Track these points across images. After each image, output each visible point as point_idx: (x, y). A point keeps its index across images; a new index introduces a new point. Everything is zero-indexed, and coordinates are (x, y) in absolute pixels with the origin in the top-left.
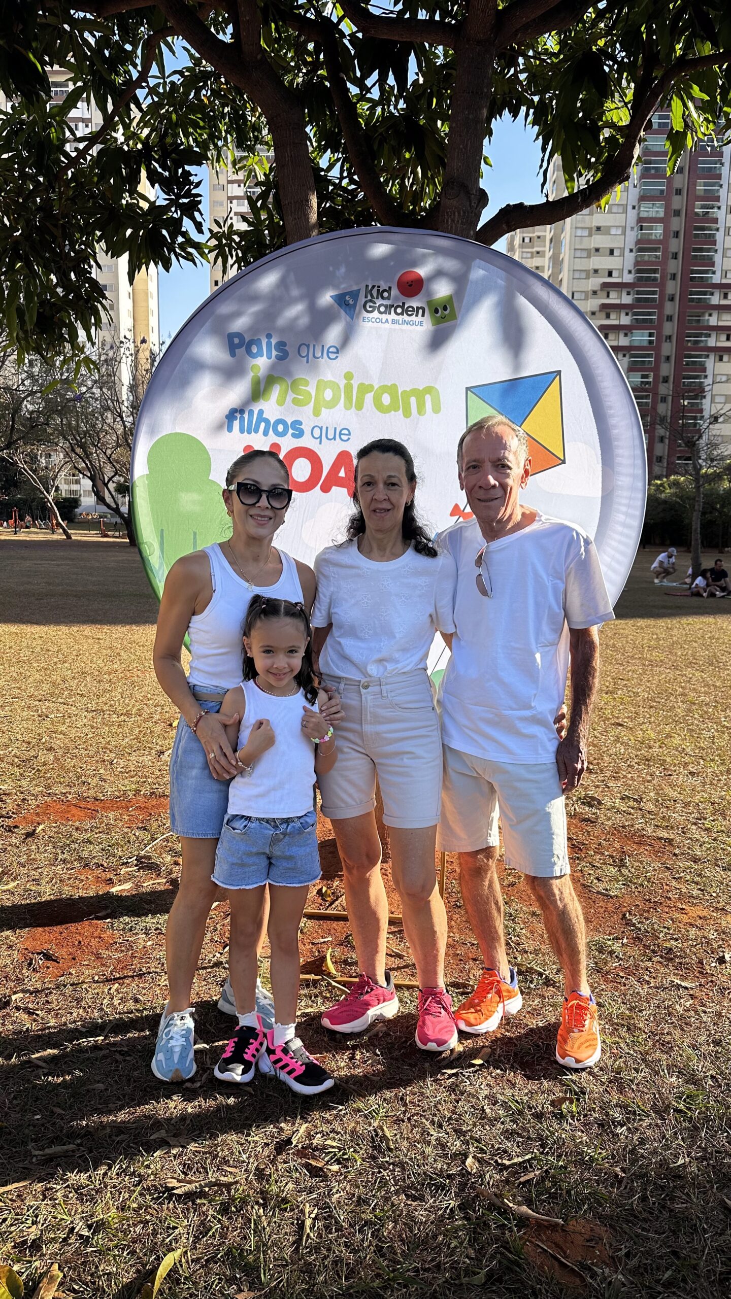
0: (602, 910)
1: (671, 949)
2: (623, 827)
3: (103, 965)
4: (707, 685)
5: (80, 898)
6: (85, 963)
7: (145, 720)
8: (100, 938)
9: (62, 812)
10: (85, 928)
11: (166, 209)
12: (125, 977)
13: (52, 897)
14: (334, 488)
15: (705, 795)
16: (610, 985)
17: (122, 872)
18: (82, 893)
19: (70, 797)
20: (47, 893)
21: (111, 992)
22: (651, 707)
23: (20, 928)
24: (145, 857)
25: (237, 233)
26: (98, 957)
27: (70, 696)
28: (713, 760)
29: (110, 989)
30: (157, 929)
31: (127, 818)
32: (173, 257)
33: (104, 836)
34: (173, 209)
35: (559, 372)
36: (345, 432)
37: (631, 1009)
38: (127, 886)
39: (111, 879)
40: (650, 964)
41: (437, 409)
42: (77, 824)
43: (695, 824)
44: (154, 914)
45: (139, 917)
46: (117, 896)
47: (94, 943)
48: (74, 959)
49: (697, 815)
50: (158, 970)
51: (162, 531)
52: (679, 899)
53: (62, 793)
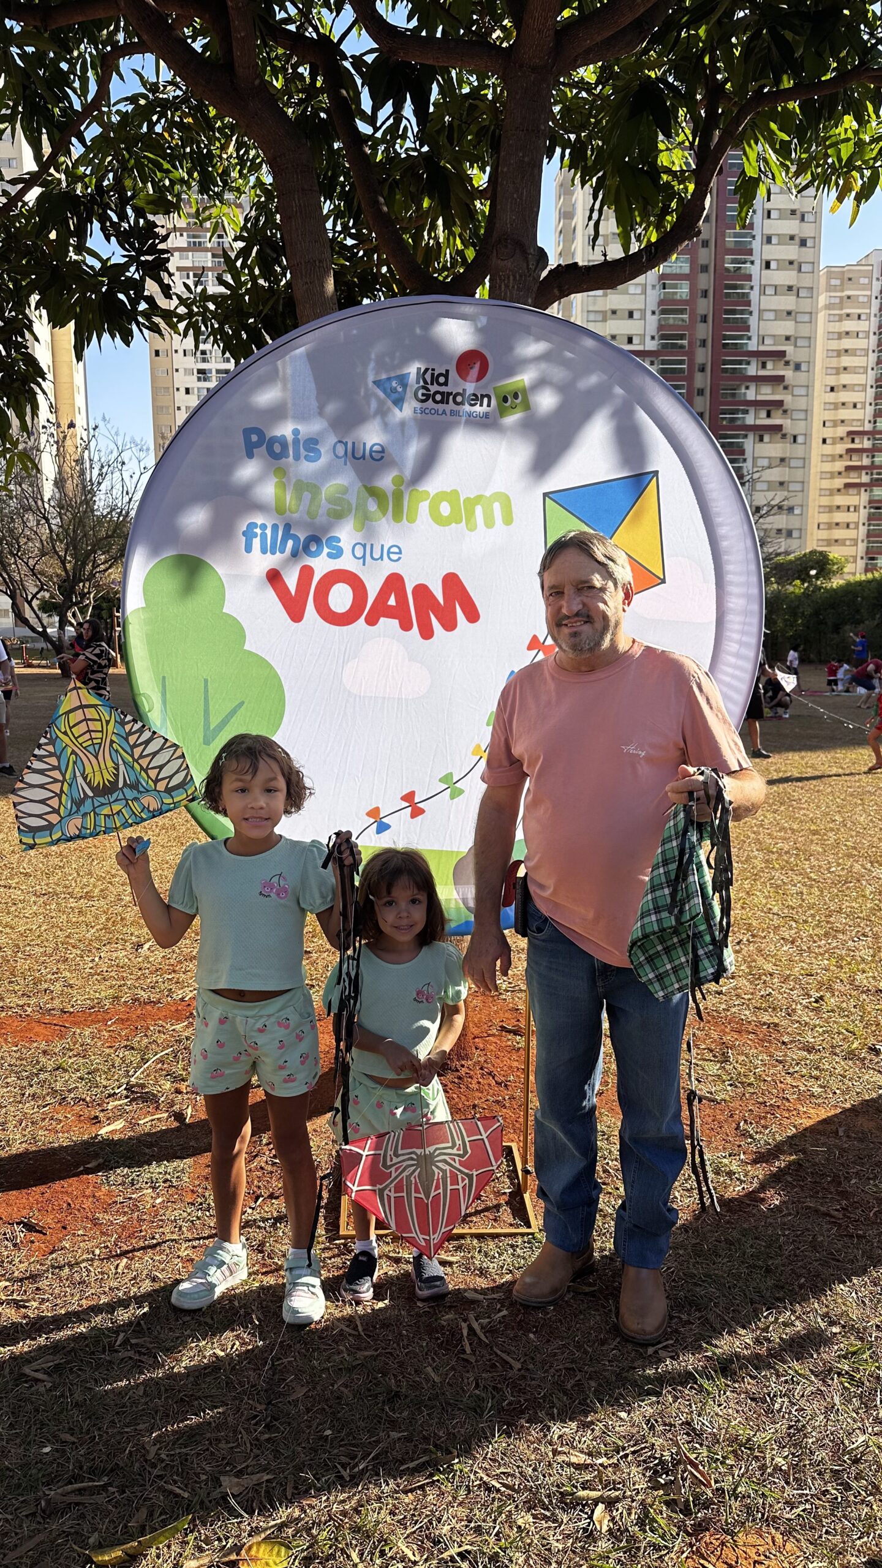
0: (709, 1120)
2: (718, 1012)
3: (102, 1233)
5: (61, 1146)
6: (80, 1232)
7: (112, 904)
8: (94, 1196)
9: (22, 1030)
10: (72, 1186)
11: (125, 267)
12: (134, 1250)
13: (24, 1146)
14: (382, 620)
15: (805, 966)
17: (109, 1107)
18: (63, 1140)
19: (29, 1010)
20: (18, 1142)
21: (120, 1270)
24: (137, 1085)
25: (213, 298)
26: (95, 1222)
27: (12, 877)
28: (805, 922)
29: (117, 1267)
30: (164, 1182)
31: (106, 1034)
32: (134, 327)
33: (81, 1060)
34: (133, 269)
35: (656, 473)
36: (395, 550)
38: (119, 1125)
39: (96, 1117)
41: (508, 520)
42: (44, 1046)
43: (799, 1003)
44: (159, 1160)
45: (140, 1166)
46: (107, 1139)
47: (88, 1204)
48: (64, 1228)
49: (800, 993)
50: (175, 1237)
51: (164, 678)
52: (798, 1099)
53: (18, 1005)
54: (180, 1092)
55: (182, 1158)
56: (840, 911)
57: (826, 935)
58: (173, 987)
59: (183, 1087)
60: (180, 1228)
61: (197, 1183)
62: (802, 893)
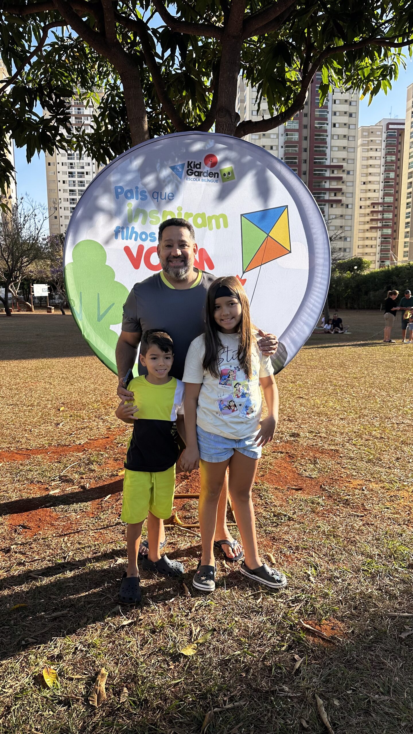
0: (309, 485)
1: (347, 500)
2: (313, 446)
3: (57, 529)
4: (341, 377)
5: (33, 498)
6: (46, 528)
7: (43, 408)
8: (50, 516)
9: (10, 457)
10: (40, 512)
12: (70, 533)
13: (17, 498)
15: (350, 429)
16: (321, 518)
17: (52, 484)
18: (33, 496)
19: (12, 449)
20: (14, 497)
21: (65, 540)
22: (315, 388)
23: (4, 515)
24: (63, 476)
25: (88, 135)
26: (52, 525)
28: (351, 412)
29: (63, 539)
30: (80, 510)
31: (48, 457)
33: (38, 467)
35: (287, 206)
37: (333, 528)
38: (57, 491)
39: (47, 488)
40: (338, 507)
41: (226, 225)
42: (21, 462)
43: (348, 442)
44: (77, 503)
45: (69, 504)
46: (53, 496)
47: (48, 519)
48: (39, 527)
49: (348, 438)
50: (87, 529)
51: (81, 293)
52: (347, 477)
53: (7, 447)
54: (83, 478)
55: (86, 502)
56: (365, 408)
57: (360, 417)
58: (75, 440)
59: (84, 476)
60: (89, 526)
61: (94, 510)
62: (349, 401)
